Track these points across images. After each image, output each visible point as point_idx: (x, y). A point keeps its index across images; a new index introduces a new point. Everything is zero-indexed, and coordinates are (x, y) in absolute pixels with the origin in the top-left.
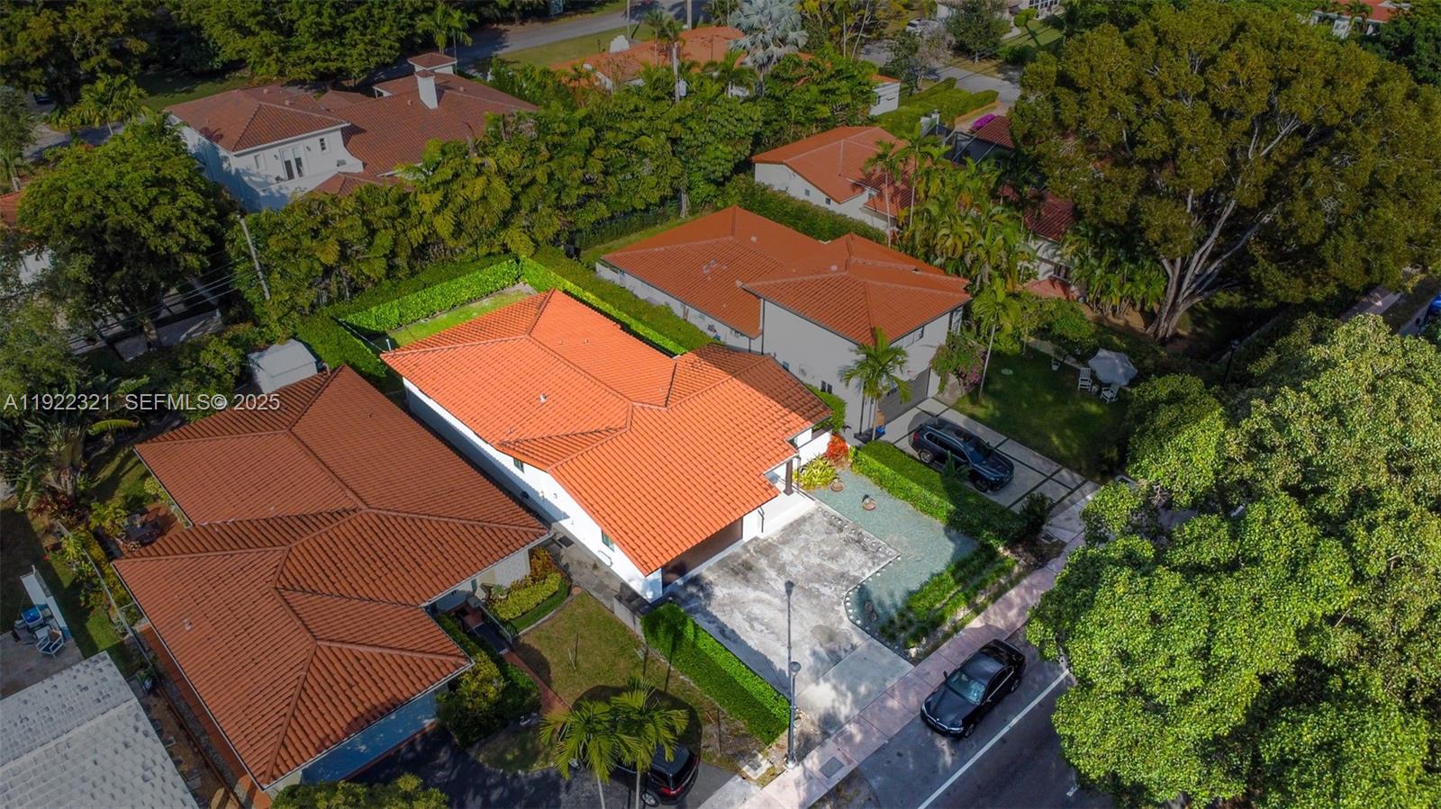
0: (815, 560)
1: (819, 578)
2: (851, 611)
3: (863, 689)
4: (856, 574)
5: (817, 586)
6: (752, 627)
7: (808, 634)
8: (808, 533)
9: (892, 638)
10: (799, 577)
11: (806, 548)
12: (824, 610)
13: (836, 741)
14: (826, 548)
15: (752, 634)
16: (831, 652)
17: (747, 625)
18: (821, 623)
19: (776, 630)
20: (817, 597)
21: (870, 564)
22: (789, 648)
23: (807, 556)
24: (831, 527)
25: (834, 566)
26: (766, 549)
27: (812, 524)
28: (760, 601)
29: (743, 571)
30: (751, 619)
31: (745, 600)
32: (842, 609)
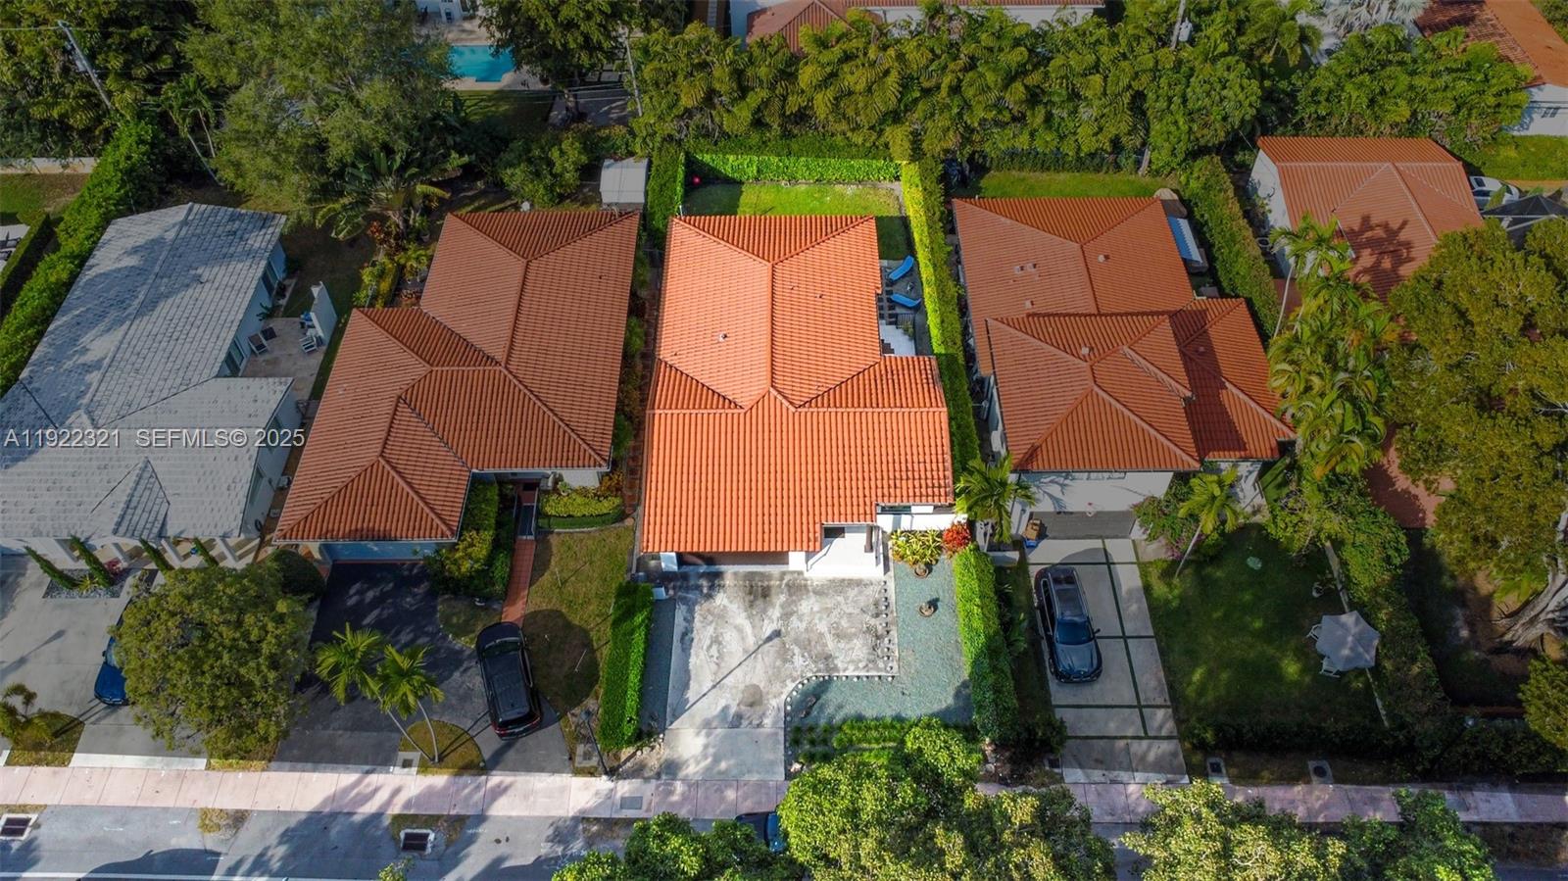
0: (822, 627)
1: (805, 646)
2: (794, 693)
3: (723, 765)
4: (840, 665)
5: (797, 650)
6: (710, 646)
7: (742, 687)
8: (846, 599)
9: (796, 742)
10: (792, 634)
11: (828, 611)
12: (776, 676)
13: (658, 787)
14: (844, 623)
15: (703, 655)
16: (739, 717)
17: (708, 642)
18: (762, 686)
19: (723, 665)
20: (785, 661)
21: (861, 665)
22: (714, 687)
23: (820, 619)
24: (872, 607)
25: (831, 644)
26: (797, 588)
27: (860, 592)
28: (739, 630)
29: (758, 594)
30: (716, 640)
31: (731, 621)
32: (791, 686)
